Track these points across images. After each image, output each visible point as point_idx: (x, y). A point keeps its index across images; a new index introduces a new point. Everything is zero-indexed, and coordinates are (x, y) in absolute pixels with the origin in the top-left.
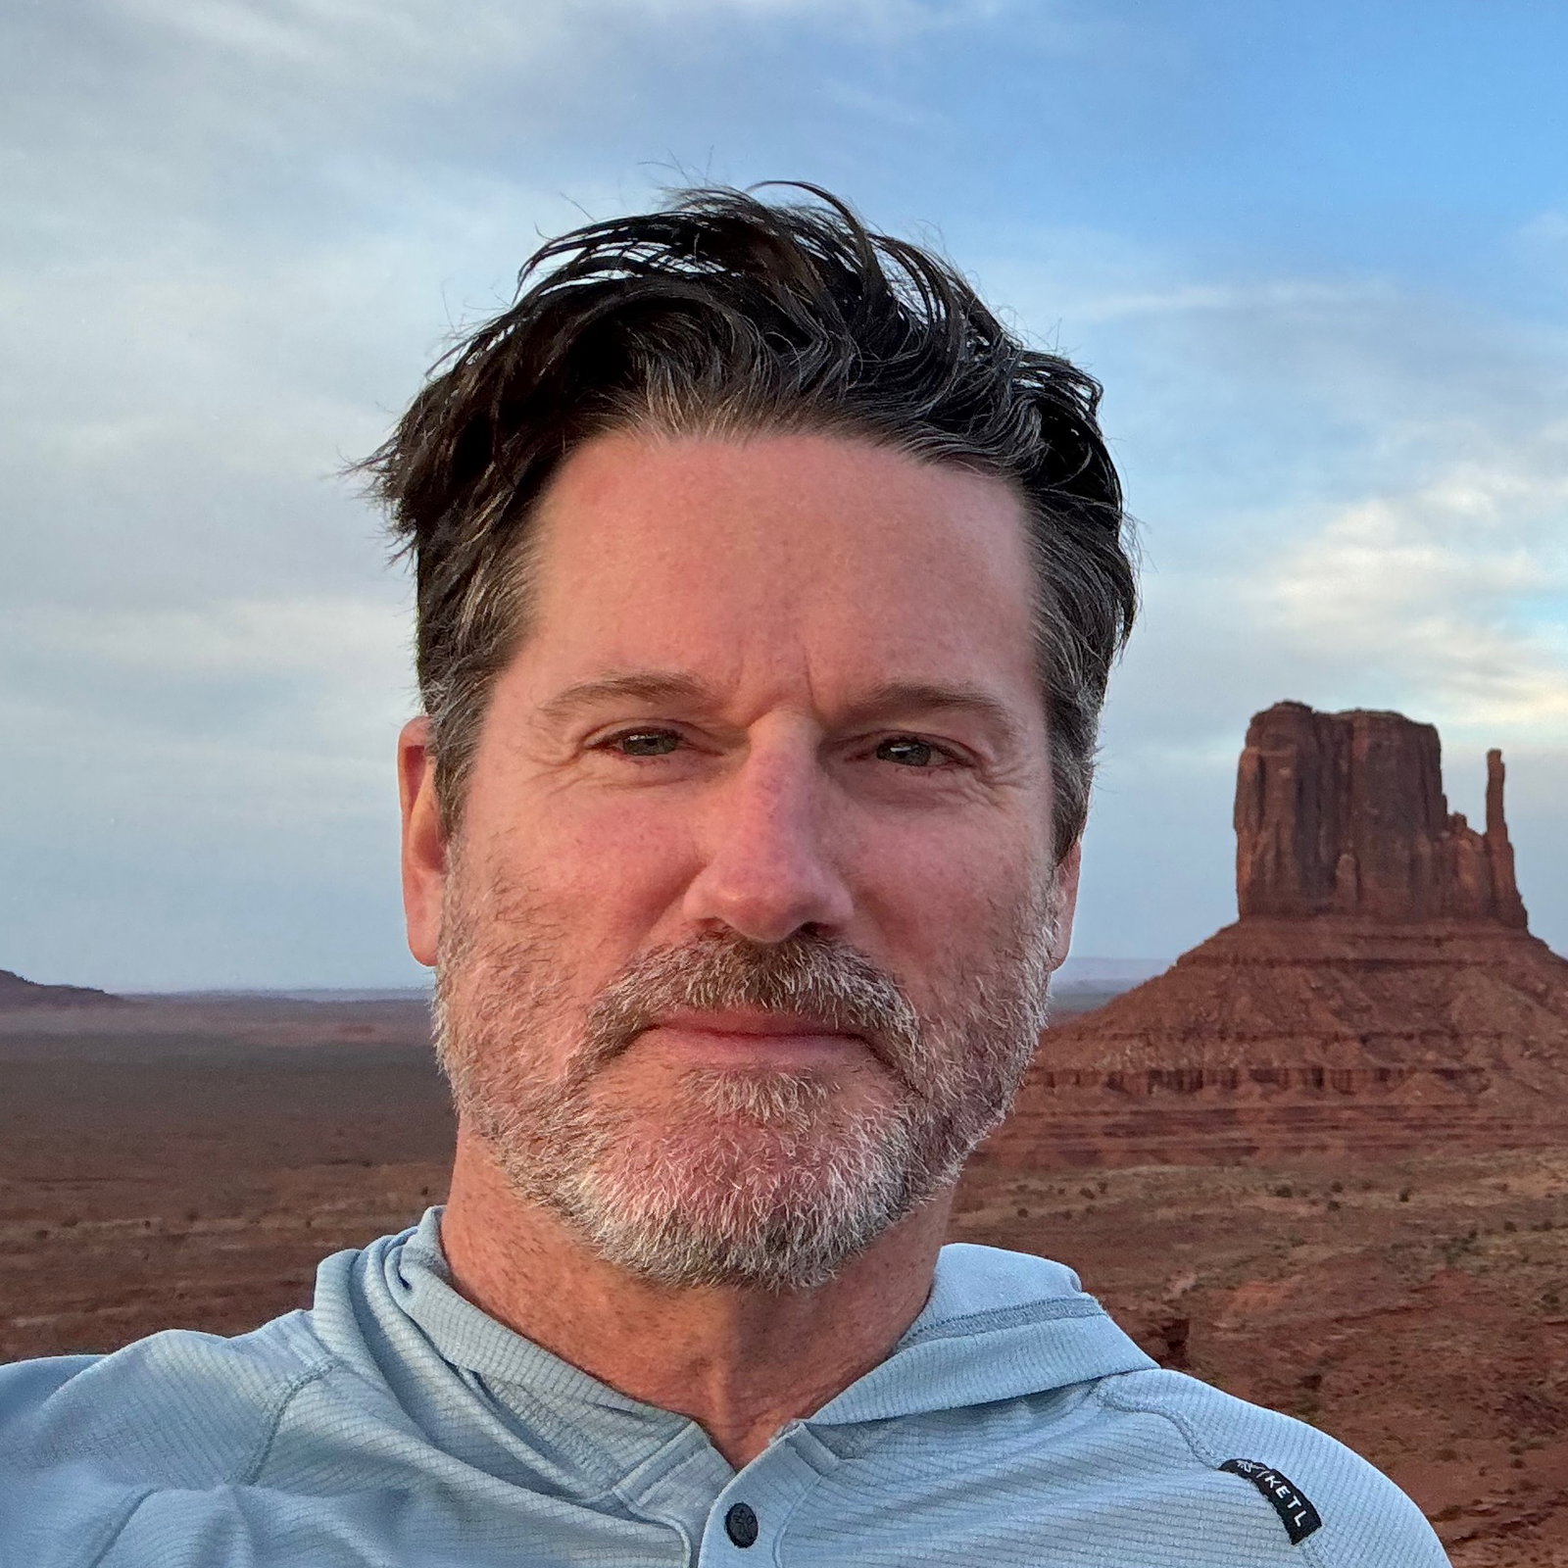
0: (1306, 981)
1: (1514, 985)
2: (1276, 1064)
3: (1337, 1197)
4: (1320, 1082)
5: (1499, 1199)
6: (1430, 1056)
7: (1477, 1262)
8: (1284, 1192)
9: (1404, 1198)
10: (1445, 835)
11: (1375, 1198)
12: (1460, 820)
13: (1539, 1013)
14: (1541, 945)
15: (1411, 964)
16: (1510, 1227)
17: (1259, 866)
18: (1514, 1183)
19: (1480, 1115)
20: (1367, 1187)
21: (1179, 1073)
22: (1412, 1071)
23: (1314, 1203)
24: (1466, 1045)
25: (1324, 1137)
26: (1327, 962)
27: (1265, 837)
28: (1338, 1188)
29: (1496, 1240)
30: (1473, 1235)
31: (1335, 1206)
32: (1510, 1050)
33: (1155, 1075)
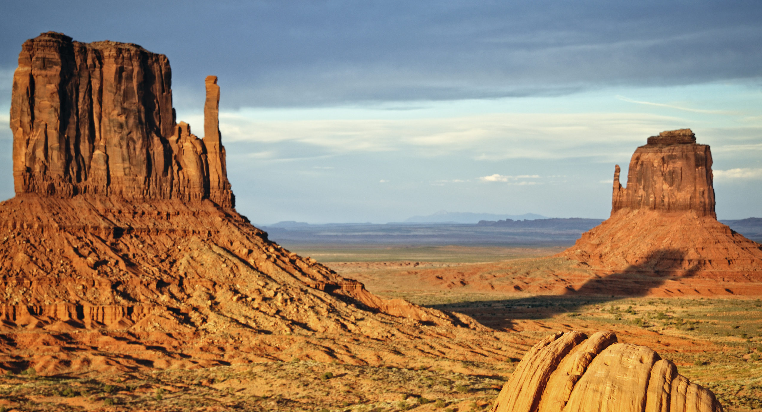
0: (69, 243)
1: (224, 249)
2: (48, 302)
4: (81, 315)
6: (164, 298)
10: (175, 138)
12: (185, 127)
13: (243, 269)
14: (245, 220)
17: (33, 158)
19: (202, 341)
22: (151, 309)
24: (189, 291)
25: (89, 355)
26: (85, 229)
27: (37, 135)
32: (222, 295)
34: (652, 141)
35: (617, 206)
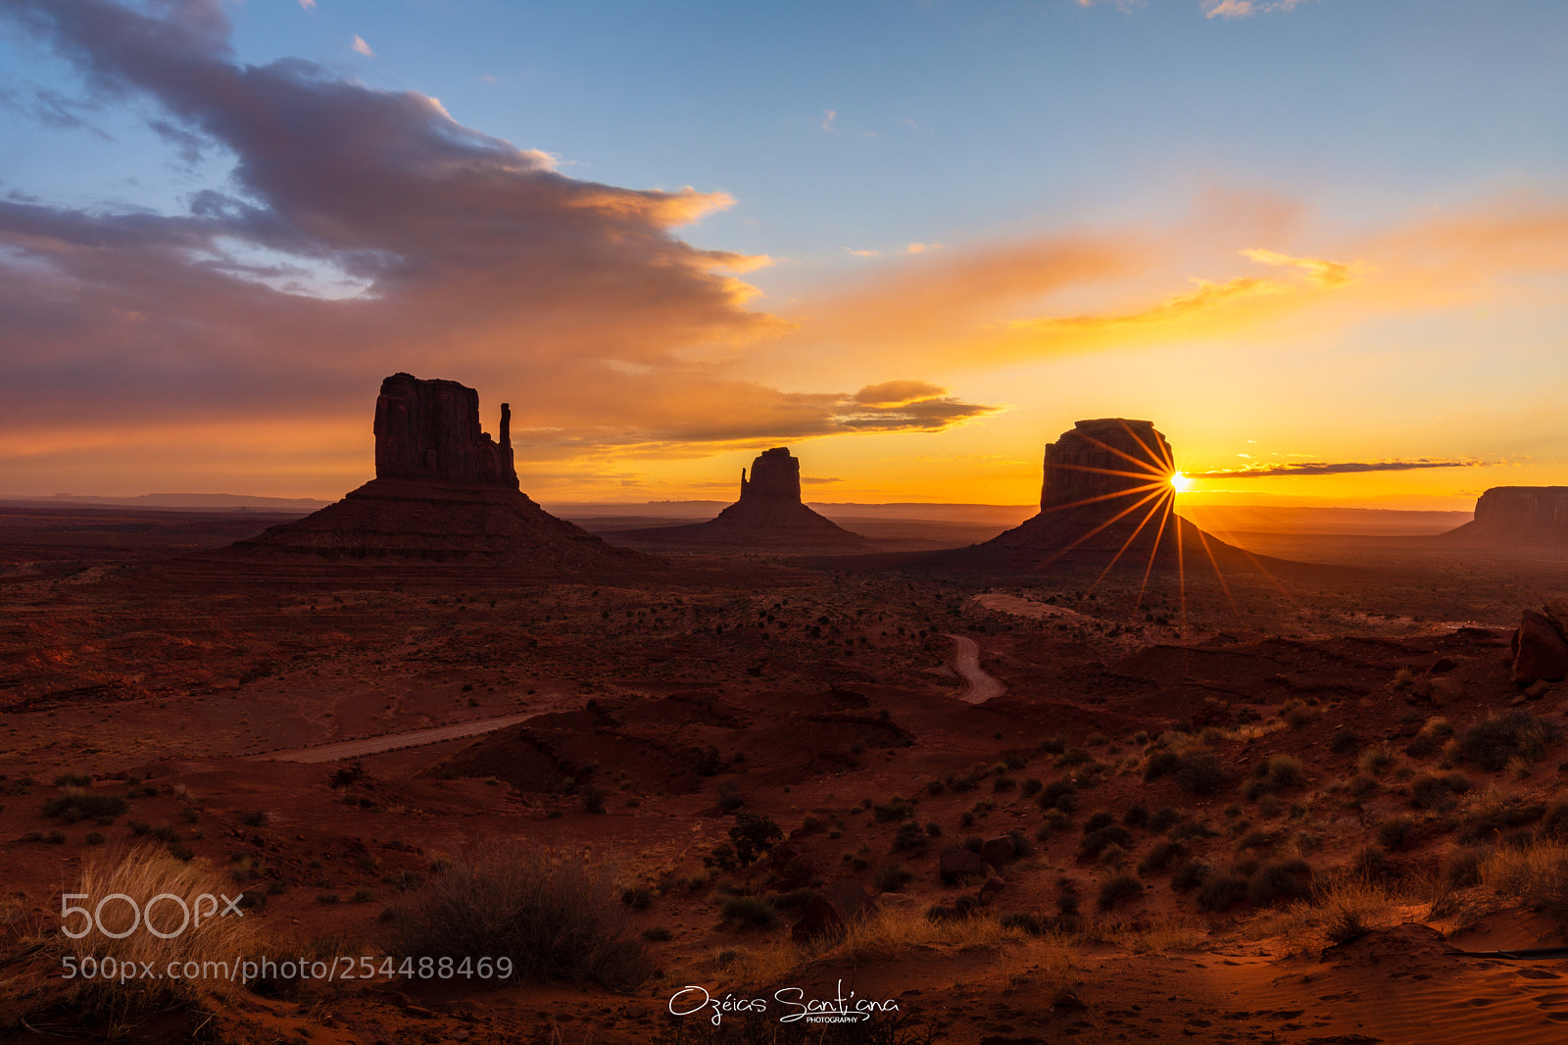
0: (414, 509)
2: (402, 546)
6: (478, 545)
8: (434, 602)
10: (481, 443)
11: (479, 606)
12: (487, 436)
14: (526, 498)
15: (465, 503)
20: (472, 600)
21: (354, 548)
22: (469, 551)
24: (495, 540)
26: (424, 500)
28: (459, 601)
33: (342, 549)
34: (766, 454)
35: (744, 493)
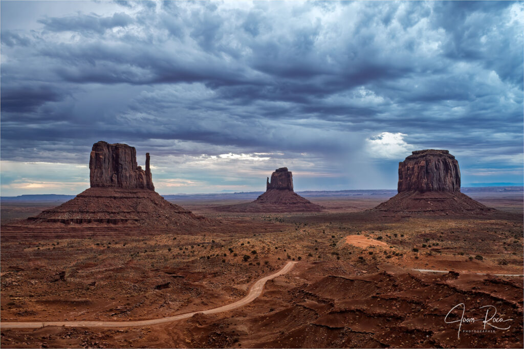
2: (99, 218)
3: (109, 245)
5: (144, 246)
6: (133, 217)
7: (138, 258)
8: (98, 245)
9: (124, 246)
10: (137, 171)
11: (118, 246)
12: (140, 168)
14: (157, 194)
15: (129, 198)
16: (146, 251)
18: (148, 242)
20: (116, 243)
21: (77, 220)
22: (128, 220)
23: (104, 246)
24: (141, 214)
26: (111, 197)
29: (143, 254)
30: (138, 253)
31: (108, 247)
33: (72, 220)
34: (277, 171)
35: (268, 188)
